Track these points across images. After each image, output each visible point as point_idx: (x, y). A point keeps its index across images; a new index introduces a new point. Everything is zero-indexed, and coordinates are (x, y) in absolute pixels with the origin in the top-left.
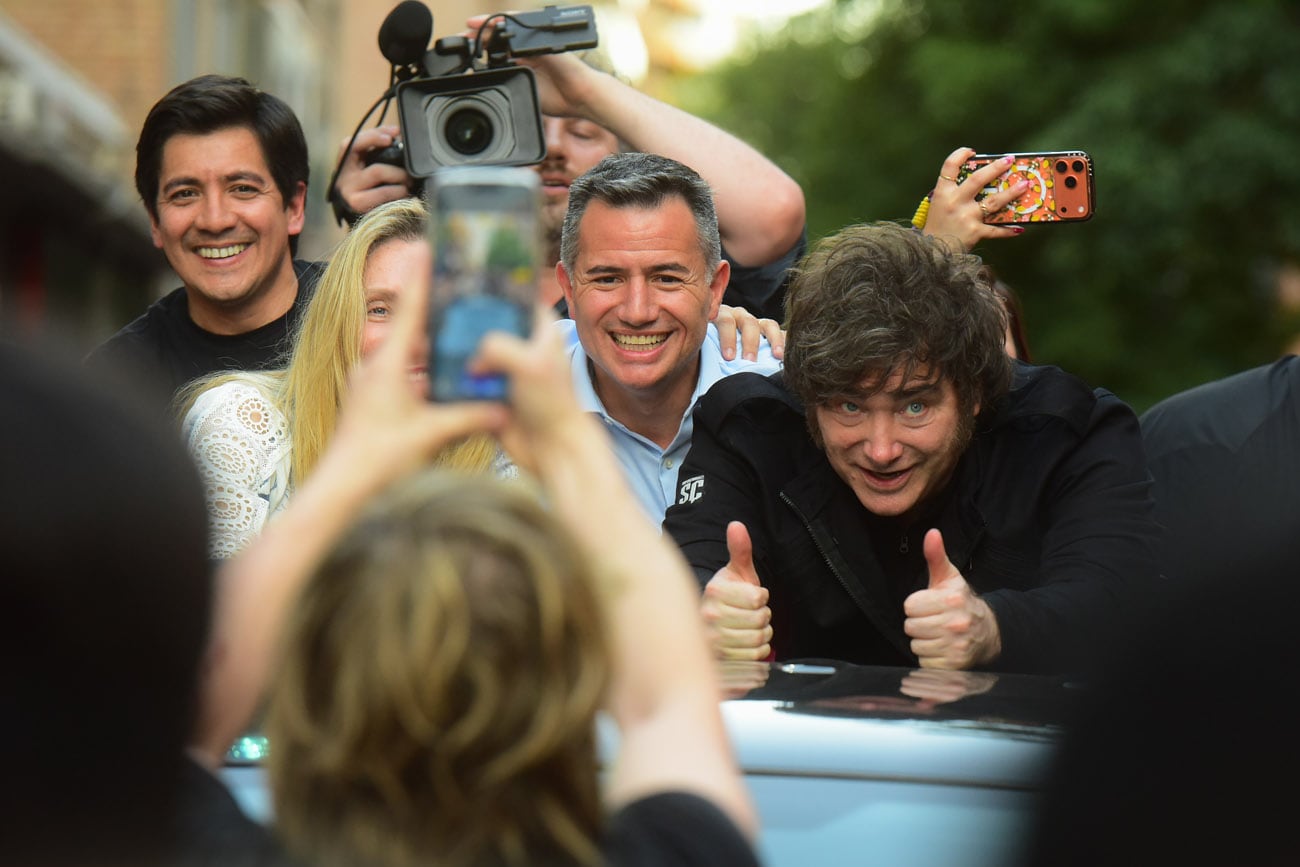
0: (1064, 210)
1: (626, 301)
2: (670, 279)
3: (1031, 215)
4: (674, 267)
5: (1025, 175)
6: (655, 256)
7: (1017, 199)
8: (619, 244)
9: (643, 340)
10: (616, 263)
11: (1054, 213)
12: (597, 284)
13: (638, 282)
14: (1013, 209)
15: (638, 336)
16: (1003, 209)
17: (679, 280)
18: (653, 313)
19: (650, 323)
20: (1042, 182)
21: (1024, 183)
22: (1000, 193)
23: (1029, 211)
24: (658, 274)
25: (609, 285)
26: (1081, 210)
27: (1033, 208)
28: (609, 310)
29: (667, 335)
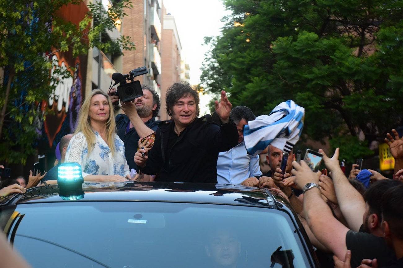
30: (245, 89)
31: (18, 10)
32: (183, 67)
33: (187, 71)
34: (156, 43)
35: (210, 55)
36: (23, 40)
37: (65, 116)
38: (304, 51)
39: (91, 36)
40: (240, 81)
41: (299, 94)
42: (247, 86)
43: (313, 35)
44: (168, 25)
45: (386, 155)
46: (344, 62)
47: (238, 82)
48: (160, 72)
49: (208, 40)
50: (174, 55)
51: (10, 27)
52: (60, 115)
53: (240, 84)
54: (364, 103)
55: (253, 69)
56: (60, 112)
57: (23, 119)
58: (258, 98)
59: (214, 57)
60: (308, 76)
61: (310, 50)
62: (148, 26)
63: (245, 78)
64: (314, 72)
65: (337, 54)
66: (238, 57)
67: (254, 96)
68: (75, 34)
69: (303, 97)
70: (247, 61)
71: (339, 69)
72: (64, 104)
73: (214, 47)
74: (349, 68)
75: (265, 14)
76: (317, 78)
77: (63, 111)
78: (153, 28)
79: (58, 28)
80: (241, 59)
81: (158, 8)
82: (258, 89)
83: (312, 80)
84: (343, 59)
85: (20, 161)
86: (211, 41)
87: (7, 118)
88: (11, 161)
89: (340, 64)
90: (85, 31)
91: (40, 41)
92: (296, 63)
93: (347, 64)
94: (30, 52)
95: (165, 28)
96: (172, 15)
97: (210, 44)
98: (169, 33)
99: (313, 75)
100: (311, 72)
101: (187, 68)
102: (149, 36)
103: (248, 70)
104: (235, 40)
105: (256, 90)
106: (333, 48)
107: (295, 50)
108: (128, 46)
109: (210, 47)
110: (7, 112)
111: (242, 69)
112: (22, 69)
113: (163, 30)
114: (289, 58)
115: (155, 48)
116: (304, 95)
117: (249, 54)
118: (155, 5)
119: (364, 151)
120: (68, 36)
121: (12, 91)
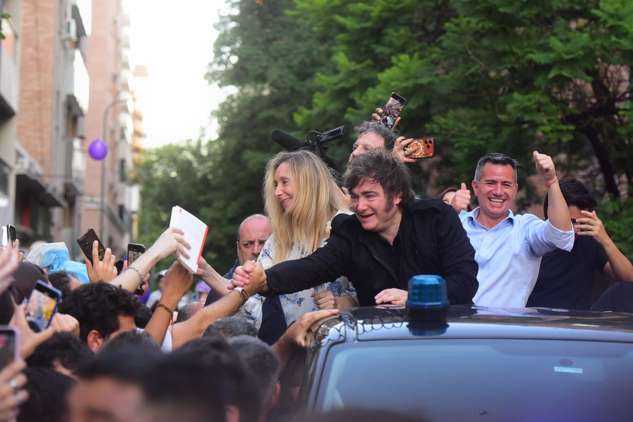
0: (427, 154)
1: (496, 189)
2: (507, 185)
3: (418, 156)
4: (509, 182)
5: (417, 144)
6: (504, 179)
7: (415, 152)
8: (495, 174)
9: (498, 201)
10: (494, 179)
11: (424, 155)
12: (487, 185)
13: (499, 185)
14: (413, 154)
15: (498, 199)
16: (411, 154)
17: (509, 186)
18: (503, 193)
19: (501, 196)
20: (421, 146)
21: (417, 147)
22: (410, 150)
23: (417, 155)
24: (504, 184)
25: (491, 185)
26: (431, 154)
27: (419, 154)
28: (490, 191)
29: (504, 200)
40: (359, 62)
41: (516, 95)
47: (353, 63)
55: (390, 30)
60: (539, 58)
63: (370, 53)
64: (554, 48)
69: (528, 104)
71: (615, 42)
76: (561, 62)
83: (547, 68)
99: (552, 55)
100: (546, 48)
103: (377, 34)
105: (404, 85)
111: (363, 30)
116: (529, 100)
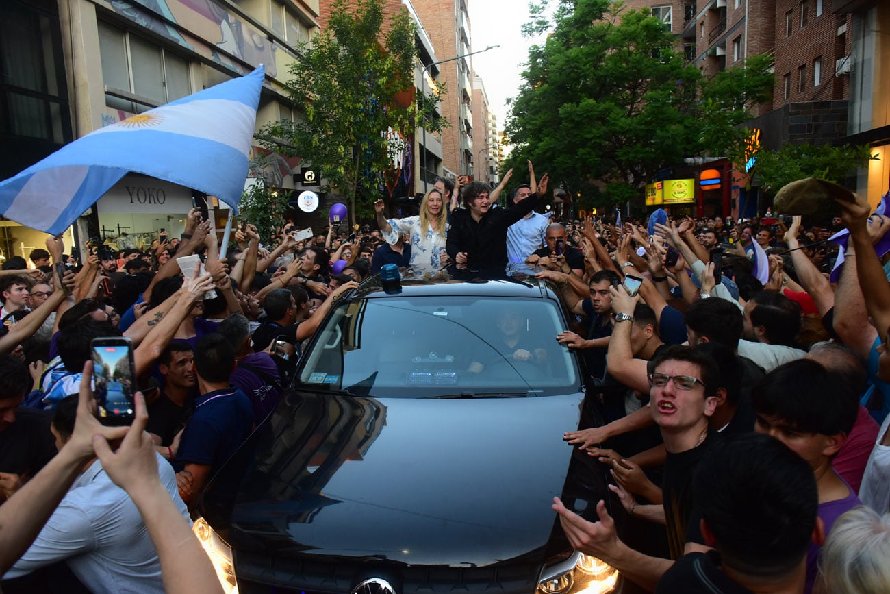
30: (537, 147)
31: (360, 101)
32: (490, 117)
33: (494, 121)
34: (468, 103)
35: (511, 114)
36: (366, 124)
37: (400, 172)
38: (585, 116)
39: (416, 119)
41: (580, 149)
42: (539, 145)
43: (592, 101)
44: (477, 86)
45: (650, 194)
46: (617, 122)
48: (471, 125)
49: (509, 101)
50: (483, 110)
51: (355, 116)
52: (396, 172)
53: (534, 142)
54: (633, 155)
56: (396, 170)
57: (370, 186)
58: (548, 154)
59: (514, 115)
61: (589, 114)
62: (461, 89)
65: (612, 115)
66: (532, 120)
67: (545, 153)
68: (405, 117)
70: (538, 122)
72: (399, 163)
73: (513, 107)
74: (621, 127)
75: (553, 84)
76: (595, 137)
77: (398, 169)
78: (465, 91)
79: (392, 113)
80: (534, 122)
81: (468, 73)
82: (548, 147)
83: (591, 139)
84: (617, 120)
85: (370, 217)
86: (512, 102)
87: (358, 184)
88: (364, 217)
89: (614, 124)
90: (411, 115)
91: (379, 124)
92: (578, 125)
93: (620, 124)
94: (372, 133)
95: (474, 89)
96: (480, 77)
97: (511, 104)
98: (479, 93)
101: (494, 118)
102: (462, 97)
103: (540, 130)
104: (529, 105)
106: (608, 111)
107: (578, 115)
108: (446, 124)
109: (510, 107)
110: (358, 180)
112: (367, 147)
113: (472, 90)
114: (572, 121)
115: (467, 108)
117: (540, 117)
118: (466, 71)
119: (632, 193)
120: (399, 119)
121: (360, 164)
